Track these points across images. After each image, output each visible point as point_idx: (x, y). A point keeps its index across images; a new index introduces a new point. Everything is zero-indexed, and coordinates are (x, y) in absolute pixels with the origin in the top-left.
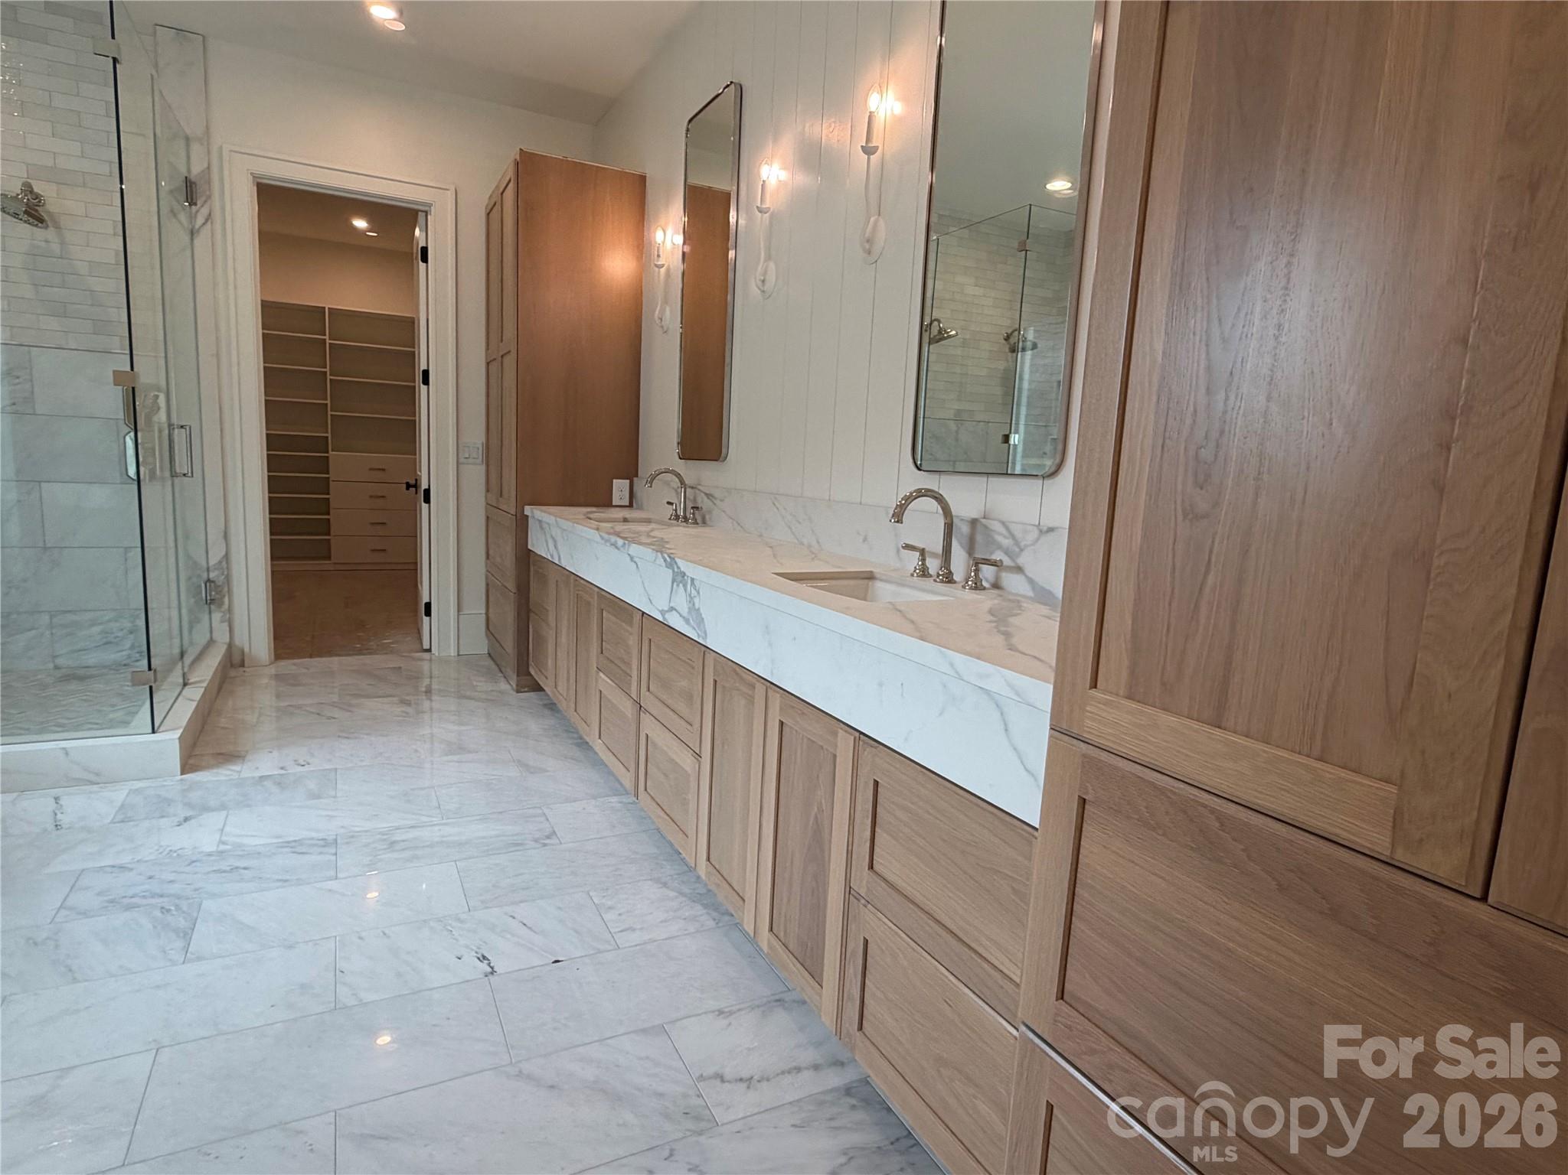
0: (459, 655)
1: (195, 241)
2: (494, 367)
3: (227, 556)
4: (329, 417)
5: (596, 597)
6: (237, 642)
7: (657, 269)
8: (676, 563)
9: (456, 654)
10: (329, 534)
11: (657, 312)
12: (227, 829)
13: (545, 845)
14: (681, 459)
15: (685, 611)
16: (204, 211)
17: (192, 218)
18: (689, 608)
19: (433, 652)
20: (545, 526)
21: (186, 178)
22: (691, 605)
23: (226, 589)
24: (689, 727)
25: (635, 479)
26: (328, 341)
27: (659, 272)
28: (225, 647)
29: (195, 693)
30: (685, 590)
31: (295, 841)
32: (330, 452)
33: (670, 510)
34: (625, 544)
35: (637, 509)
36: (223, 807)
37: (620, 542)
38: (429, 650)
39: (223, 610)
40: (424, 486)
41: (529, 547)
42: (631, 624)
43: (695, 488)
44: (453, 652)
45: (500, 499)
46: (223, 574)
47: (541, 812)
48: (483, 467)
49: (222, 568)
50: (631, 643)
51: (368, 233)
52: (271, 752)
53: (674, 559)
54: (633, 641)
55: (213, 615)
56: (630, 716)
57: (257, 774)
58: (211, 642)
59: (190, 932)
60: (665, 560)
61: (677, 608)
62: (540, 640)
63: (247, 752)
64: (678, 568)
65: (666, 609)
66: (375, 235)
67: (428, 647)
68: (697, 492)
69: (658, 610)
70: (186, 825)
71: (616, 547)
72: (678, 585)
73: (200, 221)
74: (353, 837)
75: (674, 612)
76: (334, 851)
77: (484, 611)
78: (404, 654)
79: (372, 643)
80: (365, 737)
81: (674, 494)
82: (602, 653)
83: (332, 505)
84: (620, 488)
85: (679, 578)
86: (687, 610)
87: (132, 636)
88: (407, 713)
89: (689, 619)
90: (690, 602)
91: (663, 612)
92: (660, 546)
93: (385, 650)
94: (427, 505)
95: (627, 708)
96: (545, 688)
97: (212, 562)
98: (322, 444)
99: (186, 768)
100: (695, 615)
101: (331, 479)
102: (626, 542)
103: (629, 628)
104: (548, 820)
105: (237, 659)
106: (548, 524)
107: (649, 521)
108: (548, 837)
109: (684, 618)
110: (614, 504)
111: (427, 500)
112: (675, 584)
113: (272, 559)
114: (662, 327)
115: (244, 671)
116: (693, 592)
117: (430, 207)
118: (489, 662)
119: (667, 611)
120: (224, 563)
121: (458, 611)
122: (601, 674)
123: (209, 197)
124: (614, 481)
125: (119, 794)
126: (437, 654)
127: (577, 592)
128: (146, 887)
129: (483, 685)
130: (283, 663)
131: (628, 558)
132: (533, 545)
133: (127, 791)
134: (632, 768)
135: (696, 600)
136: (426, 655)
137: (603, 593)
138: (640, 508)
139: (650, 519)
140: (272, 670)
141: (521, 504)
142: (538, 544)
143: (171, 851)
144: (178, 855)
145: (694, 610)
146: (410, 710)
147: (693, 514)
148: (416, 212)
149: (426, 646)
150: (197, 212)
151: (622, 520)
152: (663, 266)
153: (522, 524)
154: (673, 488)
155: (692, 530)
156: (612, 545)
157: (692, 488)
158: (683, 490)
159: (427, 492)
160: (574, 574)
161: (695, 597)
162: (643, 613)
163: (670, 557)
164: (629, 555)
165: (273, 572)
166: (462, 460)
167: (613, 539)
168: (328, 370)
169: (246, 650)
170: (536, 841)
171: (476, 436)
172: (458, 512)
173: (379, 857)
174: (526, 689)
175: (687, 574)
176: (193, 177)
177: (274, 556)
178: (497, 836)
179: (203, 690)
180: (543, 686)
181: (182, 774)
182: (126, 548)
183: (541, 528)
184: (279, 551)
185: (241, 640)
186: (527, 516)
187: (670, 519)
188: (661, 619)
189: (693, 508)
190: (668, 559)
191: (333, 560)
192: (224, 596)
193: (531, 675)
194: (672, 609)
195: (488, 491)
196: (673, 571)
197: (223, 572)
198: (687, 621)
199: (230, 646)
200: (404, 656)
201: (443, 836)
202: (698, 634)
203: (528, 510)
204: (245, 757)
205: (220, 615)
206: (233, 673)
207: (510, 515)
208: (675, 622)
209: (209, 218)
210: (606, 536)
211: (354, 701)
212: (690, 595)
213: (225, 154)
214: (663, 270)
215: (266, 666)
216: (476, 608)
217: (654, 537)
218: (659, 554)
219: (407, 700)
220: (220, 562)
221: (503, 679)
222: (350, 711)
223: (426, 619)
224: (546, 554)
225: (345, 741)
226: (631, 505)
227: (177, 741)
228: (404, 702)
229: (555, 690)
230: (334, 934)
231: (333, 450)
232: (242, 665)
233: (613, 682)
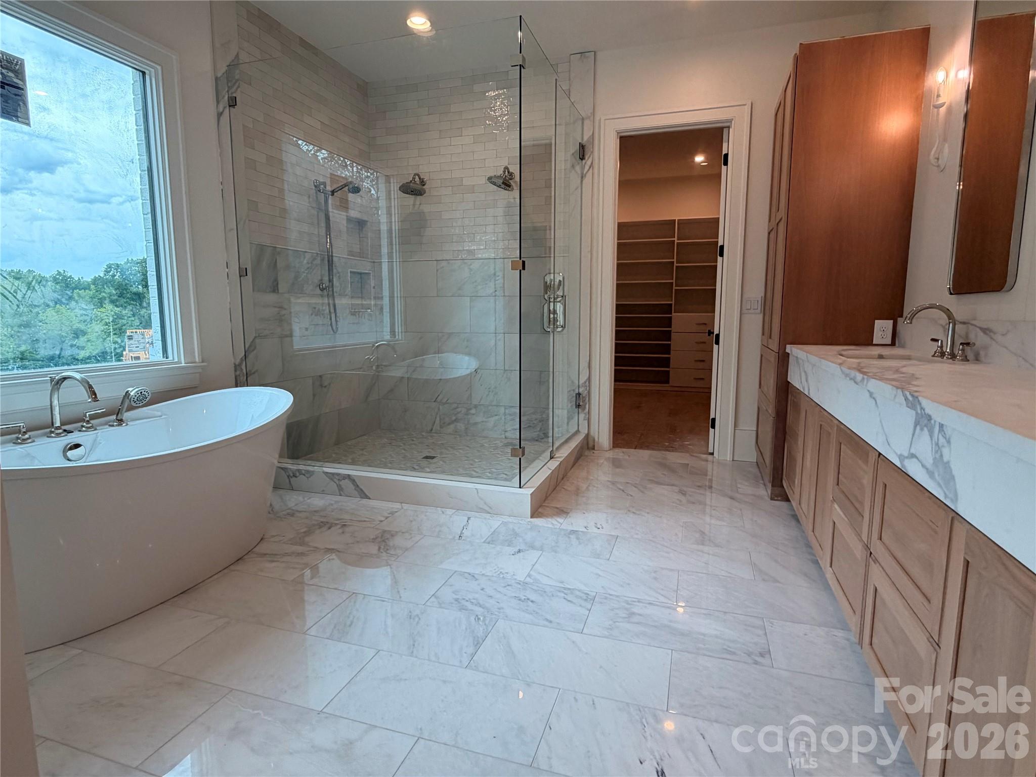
0: (733, 460)
1: (584, 182)
2: (773, 234)
3: (589, 379)
4: (674, 290)
5: (835, 429)
6: (592, 433)
7: (936, 110)
8: (920, 404)
9: (732, 459)
10: (668, 367)
11: (933, 152)
12: (537, 566)
13: (756, 663)
14: (951, 294)
15: (929, 462)
16: (589, 163)
17: (583, 168)
18: (935, 459)
19: (715, 455)
20: (801, 362)
21: (580, 143)
22: (938, 456)
23: (587, 399)
24: (926, 603)
25: (899, 319)
26: (676, 241)
27: (938, 114)
28: (584, 435)
29: (554, 464)
30: (931, 437)
31: (569, 589)
32: (673, 314)
33: (935, 346)
34: (863, 379)
35: (899, 347)
36: (542, 549)
37: (859, 376)
38: (712, 454)
39: (585, 412)
40: (716, 332)
41: (789, 380)
42: (866, 462)
43: (968, 323)
44: (729, 457)
45: (770, 340)
46: (586, 390)
47: (761, 623)
48: (761, 316)
49: (586, 386)
50: (865, 482)
51: (702, 164)
52: (584, 513)
53: (917, 397)
54: (867, 480)
55: (580, 415)
56: (859, 557)
57: (570, 528)
58: (578, 432)
59: (481, 641)
60: (906, 399)
61: (918, 455)
62: (792, 459)
63: (571, 510)
64: (922, 409)
65: (906, 454)
66: (707, 164)
67: (712, 452)
68: (970, 326)
69: (897, 454)
70: (517, 556)
71: (855, 382)
72: (922, 429)
73: (587, 168)
74: (606, 598)
75: (914, 460)
76: (589, 607)
77: (755, 429)
78: (695, 454)
79: (675, 443)
80: (646, 515)
81: (941, 330)
82: (838, 485)
83: (672, 348)
84: (882, 328)
85: (923, 421)
86: (931, 461)
87: (540, 424)
88: (681, 501)
89: (933, 473)
90: (936, 452)
91: (901, 457)
92: (903, 384)
93: (683, 449)
94: (717, 346)
95: (858, 551)
96: (791, 500)
97: (581, 382)
98: (668, 309)
99: (535, 514)
100: (942, 467)
101: (672, 331)
102: (866, 377)
103: (864, 467)
104: (766, 634)
105: (591, 445)
106: (803, 361)
107: (909, 358)
108: (762, 655)
109: (927, 469)
110: (874, 343)
111: (717, 343)
112: (918, 428)
113: (615, 381)
114: (938, 166)
115: (593, 453)
116: (942, 441)
117: (731, 122)
118: (755, 470)
119: (907, 458)
120: (587, 383)
121: (735, 427)
122: (836, 506)
123: (592, 152)
124: (876, 321)
125: (495, 523)
126: (717, 457)
127: (821, 423)
128: (477, 596)
129: (746, 488)
130: (617, 450)
131: (868, 394)
132: (791, 379)
133: (501, 522)
134: (858, 612)
135: (946, 451)
136: (710, 457)
137: (842, 427)
138: (903, 346)
139: (909, 356)
140: (610, 454)
141: (782, 344)
142: (795, 379)
143: (501, 572)
144: (503, 577)
145: (939, 459)
146: (683, 499)
147: (963, 350)
148: (722, 129)
149: (711, 450)
150: (585, 163)
151: (877, 356)
152: (942, 105)
153: (783, 360)
154: (942, 325)
155: (958, 367)
156: (851, 379)
157: (964, 323)
158: (951, 325)
159: (718, 336)
160: (819, 405)
161: (943, 446)
162: (880, 454)
163: (913, 396)
164: (869, 391)
165: (615, 390)
166: (744, 311)
167: (853, 373)
168: (675, 260)
169: (596, 439)
170: (749, 654)
171: (756, 291)
172: (738, 352)
173: (617, 623)
174: (779, 498)
175: (934, 417)
176: (584, 143)
177: (617, 379)
178: (717, 637)
179: (558, 463)
180: (790, 499)
181: (531, 517)
182: (541, 371)
183: (798, 362)
184: (619, 376)
185: (594, 432)
186: (788, 354)
187: (933, 356)
188: (899, 465)
189: (961, 344)
190: (910, 398)
191: (670, 384)
192: (586, 404)
193: (783, 487)
194: (913, 456)
195: (763, 334)
196: (917, 413)
197: (586, 389)
198: (931, 474)
199: (587, 436)
200: (694, 456)
201: (671, 621)
202: (945, 494)
203: (789, 348)
204: (568, 513)
205: (584, 415)
206: (587, 453)
207: (774, 353)
208: (915, 470)
209: (591, 166)
210: (847, 371)
211: (649, 486)
212: (937, 444)
213: (602, 121)
214: (943, 110)
215: (607, 451)
216: (749, 425)
217: (903, 373)
218: (899, 391)
219: (684, 491)
220: (585, 382)
221: (762, 486)
222: (643, 492)
223: (711, 430)
224: (800, 386)
225: (631, 515)
226: (893, 344)
227: (530, 496)
228: (683, 493)
229: (799, 506)
230: (560, 687)
231: (674, 313)
232: (594, 449)
233: (846, 516)
